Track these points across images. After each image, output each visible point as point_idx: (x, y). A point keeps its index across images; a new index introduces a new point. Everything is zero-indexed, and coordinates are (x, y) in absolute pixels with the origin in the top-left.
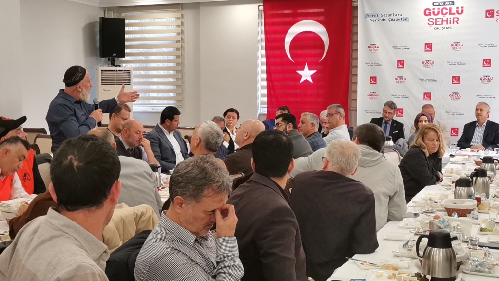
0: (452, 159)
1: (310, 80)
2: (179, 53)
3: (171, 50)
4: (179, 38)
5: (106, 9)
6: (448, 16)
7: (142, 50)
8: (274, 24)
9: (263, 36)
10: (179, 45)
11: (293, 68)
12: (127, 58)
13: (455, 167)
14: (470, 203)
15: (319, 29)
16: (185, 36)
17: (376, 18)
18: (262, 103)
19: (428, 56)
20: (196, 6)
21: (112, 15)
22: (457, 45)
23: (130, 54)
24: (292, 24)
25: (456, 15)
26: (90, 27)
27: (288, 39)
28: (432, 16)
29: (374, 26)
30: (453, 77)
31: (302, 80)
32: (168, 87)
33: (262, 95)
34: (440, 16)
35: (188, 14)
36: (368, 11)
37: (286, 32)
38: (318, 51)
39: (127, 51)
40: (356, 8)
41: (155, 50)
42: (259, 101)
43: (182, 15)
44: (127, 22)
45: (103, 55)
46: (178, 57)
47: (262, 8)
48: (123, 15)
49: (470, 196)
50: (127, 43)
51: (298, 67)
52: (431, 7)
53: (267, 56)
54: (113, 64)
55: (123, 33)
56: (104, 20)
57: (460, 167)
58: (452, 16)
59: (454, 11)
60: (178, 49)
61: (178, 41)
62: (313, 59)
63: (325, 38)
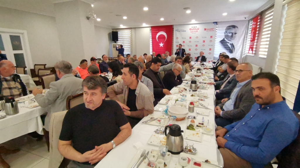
0: (195, 64)
1: (162, 46)
2: (131, 40)
5: (113, 29)
6: (195, 30)
7: (122, 39)
8: (154, 32)
9: (151, 36)
10: (131, 38)
11: (158, 43)
12: (119, 41)
13: (196, 66)
14: (200, 74)
15: (165, 34)
16: (132, 36)
17: (178, 31)
18: (151, 52)
19: (190, 40)
20: (135, 28)
21: (115, 31)
22: (197, 37)
23: (119, 40)
24: (158, 33)
25: (197, 30)
26: (109, 34)
27: (157, 36)
28: (192, 30)
29: (177, 33)
31: (160, 46)
32: (128, 48)
33: (151, 50)
34: (193, 30)
35: (133, 30)
36: (176, 29)
37: (156, 35)
38: (164, 39)
39: (119, 39)
40: (173, 28)
41: (125, 39)
42: (150, 51)
43: (132, 31)
44: (118, 32)
45: (113, 40)
46: (131, 41)
47: (151, 29)
48: (117, 31)
49: (200, 72)
50: (118, 38)
52: (191, 28)
53: (152, 40)
54: (116, 43)
55: (118, 35)
56: (113, 32)
57: (197, 66)
58: (196, 30)
59: (197, 29)
60: (131, 39)
61: (131, 37)
62: (163, 41)
63: (166, 36)
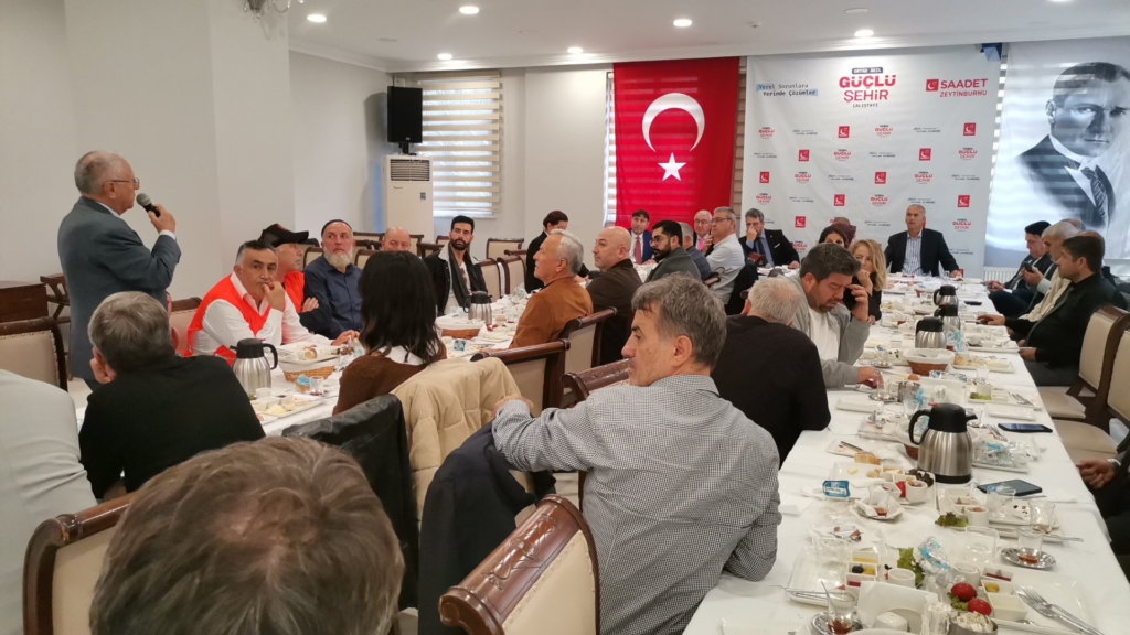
1: (677, 176)
2: (497, 137)
3: (486, 133)
4: (496, 116)
5: (394, 76)
7: (442, 133)
8: (628, 98)
9: (613, 115)
10: (496, 127)
11: (652, 159)
12: (424, 144)
15: (691, 106)
16: (505, 114)
17: (772, 91)
18: (610, 207)
19: (843, 143)
20: (520, 72)
21: (404, 84)
22: (884, 129)
23: (428, 139)
24: (653, 98)
25: (885, 87)
26: (373, 102)
27: (648, 120)
28: (851, 88)
29: (768, 102)
30: (877, 174)
31: (666, 176)
32: (478, 184)
33: (610, 197)
34: (862, 88)
35: (507, 81)
36: (761, 81)
37: (644, 109)
38: (689, 136)
39: (424, 134)
40: (744, 76)
41: (462, 133)
42: (605, 206)
43: (501, 85)
44: (424, 93)
45: (392, 139)
46: (495, 142)
47: (611, 76)
48: (419, 84)
50: (424, 123)
51: (660, 158)
52: (850, 75)
53: (618, 142)
54: (406, 151)
55: (419, 108)
56: (392, 90)
58: (879, 88)
59: (882, 80)
60: (495, 132)
61: (495, 121)
62: (680, 147)
63: (700, 119)
